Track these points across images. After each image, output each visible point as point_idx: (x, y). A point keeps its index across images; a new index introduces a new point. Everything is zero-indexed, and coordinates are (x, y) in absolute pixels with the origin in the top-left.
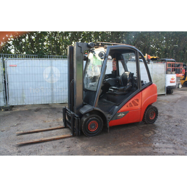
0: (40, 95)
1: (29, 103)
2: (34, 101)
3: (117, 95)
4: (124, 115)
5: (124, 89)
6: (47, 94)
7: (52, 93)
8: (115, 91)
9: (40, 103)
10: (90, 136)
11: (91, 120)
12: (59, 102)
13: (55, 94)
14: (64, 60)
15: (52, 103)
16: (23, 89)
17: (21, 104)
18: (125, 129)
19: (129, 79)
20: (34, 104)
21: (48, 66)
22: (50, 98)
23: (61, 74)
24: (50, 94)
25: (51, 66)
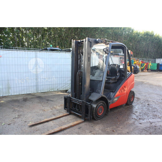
0: (25, 85)
1: (14, 93)
2: (19, 91)
3: (111, 83)
4: (117, 99)
5: (115, 78)
6: (32, 85)
7: (37, 83)
8: (109, 80)
9: (26, 93)
10: (98, 119)
11: (99, 106)
12: (43, 91)
13: (39, 84)
14: (47, 52)
15: (37, 92)
16: (8, 80)
17: (7, 95)
18: (117, 111)
19: (118, 70)
20: (20, 94)
21: (33, 58)
22: (35, 88)
23: (44, 65)
24: (35, 84)
25: (36, 57)
